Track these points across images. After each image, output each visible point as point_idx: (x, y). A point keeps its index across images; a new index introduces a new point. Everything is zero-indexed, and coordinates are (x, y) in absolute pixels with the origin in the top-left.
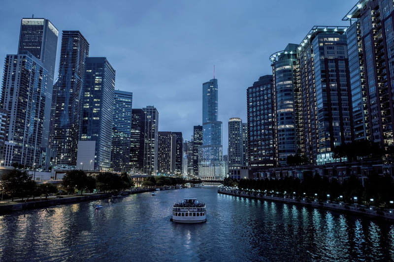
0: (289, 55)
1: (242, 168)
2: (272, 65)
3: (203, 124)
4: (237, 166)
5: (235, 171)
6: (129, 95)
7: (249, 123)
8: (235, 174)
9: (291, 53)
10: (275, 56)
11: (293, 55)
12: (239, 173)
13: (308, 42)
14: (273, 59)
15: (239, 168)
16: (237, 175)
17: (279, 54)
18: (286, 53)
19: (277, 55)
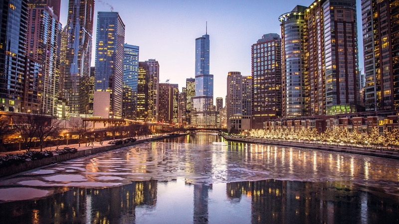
0: (297, 17)
1: (243, 118)
2: (281, 25)
3: (196, 77)
4: (238, 116)
5: (237, 120)
6: (136, 49)
7: (253, 77)
8: (237, 123)
9: (300, 14)
10: (284, 16)
11: (301, 16)
12: (240, 122)
13: (318, 5)
14: (282, 19)
15: (240, 117)
16: (239, 124)
17: (288, 15)
18: (295, 14)
19: (286, 16)
